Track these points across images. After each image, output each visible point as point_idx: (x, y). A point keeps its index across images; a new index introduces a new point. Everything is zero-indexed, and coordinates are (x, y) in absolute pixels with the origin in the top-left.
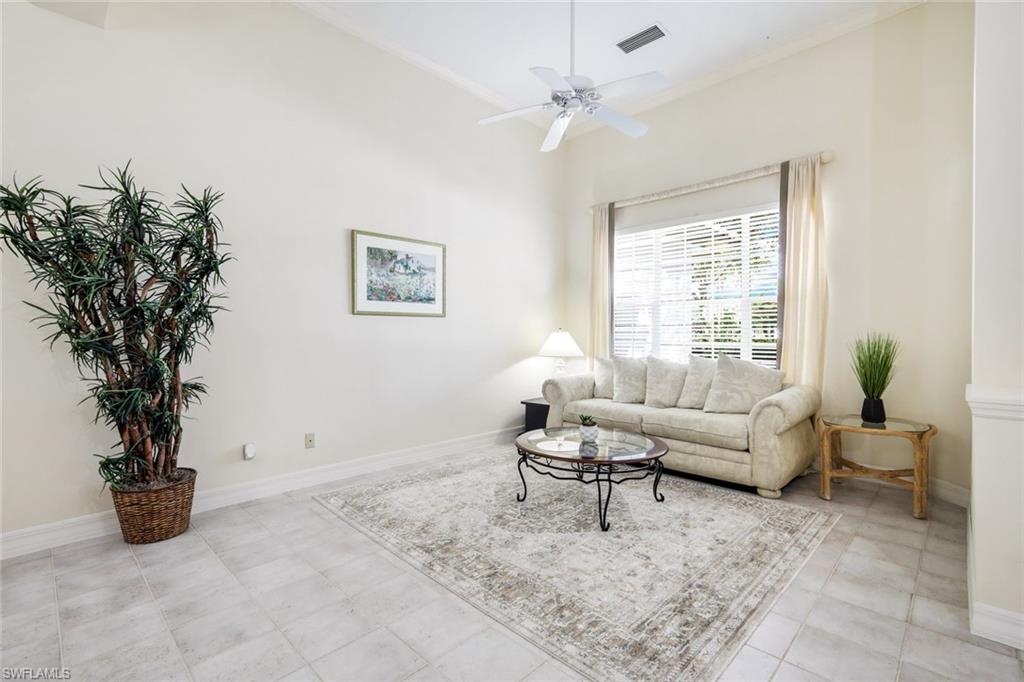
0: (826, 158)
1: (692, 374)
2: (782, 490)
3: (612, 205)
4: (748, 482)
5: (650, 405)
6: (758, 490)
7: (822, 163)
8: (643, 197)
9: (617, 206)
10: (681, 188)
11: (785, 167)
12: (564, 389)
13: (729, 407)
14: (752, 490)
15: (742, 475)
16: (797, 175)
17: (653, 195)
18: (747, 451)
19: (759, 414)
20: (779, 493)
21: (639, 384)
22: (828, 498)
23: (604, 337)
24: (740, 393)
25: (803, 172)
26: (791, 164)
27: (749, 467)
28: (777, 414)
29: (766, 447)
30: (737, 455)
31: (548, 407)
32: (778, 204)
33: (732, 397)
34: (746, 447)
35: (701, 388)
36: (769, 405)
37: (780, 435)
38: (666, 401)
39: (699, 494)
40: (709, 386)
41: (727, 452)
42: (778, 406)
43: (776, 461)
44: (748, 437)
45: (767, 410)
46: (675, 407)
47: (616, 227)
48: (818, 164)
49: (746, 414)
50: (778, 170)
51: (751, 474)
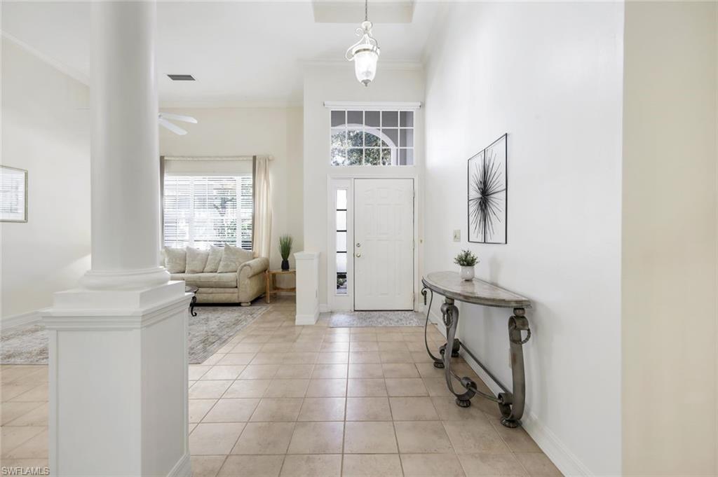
0: (270, 158)
1: (211, 255)
2: (251, 302)
3: (162, 157)
4: (237, 301)
5: (189, 273)
6: (242, 304)
7: (269, 160)
9: (166, 158)
11: (254, 158)
13: (229, 270)
14: (238, 304)
15: (234, 299)
16: (259, 163)
18: (236, 287)
19: (241, 271)
20: (250, 304)
21: (182, 263)
25: (262, 162)
26: (257, 158)
27: (237, 294)
28: (249, 269)
29: (244, 284)
30: (232, 290)
32: (252, 174)
34: (235, 285)
35: (216, 262)
36: (246, 265)
37: (250, 278)
38: (198, 269)
39: (214, 310)
40: (220, 260)
41: (227, 290)
42: (250, 266)
44: (237, 281)
45: (245, 268)
46: (203, 272)
47: (165, 171)
48: (267, 160)
49: (236, 272)
50: (252, 159)
51: (238, 297)
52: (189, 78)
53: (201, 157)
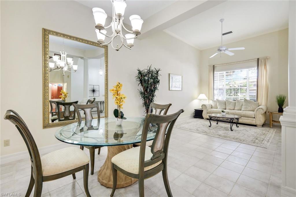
0: (268, 58)
1: (237, 103)
2: (262, 125)
3: (214, 66)
4: (255, 124)
5: (228, 109)
6: (257, 126)
7: (267, 59)
8: (222, 64)
9: (215, 66)
10: (232, 63)
11: (258, 59)
12: (207, 106)
13: (247, 110)
14: (255, 126)
15: (253, 122)
16: (261, 61)
17: (225, 64)
18: (254, 118)
19: (257, 110)
20: (262, 126)
21: (224, 105)
22: (272, 127)
23: (212, 95)
24: (250, 107)
25: (263, 60)
26: (260, 59)
27: (255, 121)
28: (262, 110)
29: (259, 117)
30: (252, 119)
31: (203, 110)
32: (257, 67)
33: (248, 108)
34: (254, 117)
35: (240, 106)
36: (260, 108)
37: (262, 114)
38: (231, 109)
39: (244, 126)
40: (242, 105)
41: (250, 118)
42: (262, 109)
43: (261, 120)
44: (255, 115)
45: (259, 110)
46: (234, 110)
47: (215, 70)
48: (266, 59)
49: (254, 111)
50: (257, 60)
51: (256, 122)
52: (231, 32)
53: (230, 63)
